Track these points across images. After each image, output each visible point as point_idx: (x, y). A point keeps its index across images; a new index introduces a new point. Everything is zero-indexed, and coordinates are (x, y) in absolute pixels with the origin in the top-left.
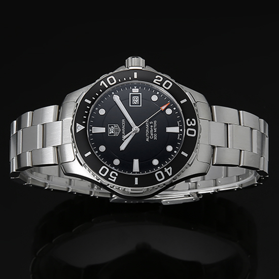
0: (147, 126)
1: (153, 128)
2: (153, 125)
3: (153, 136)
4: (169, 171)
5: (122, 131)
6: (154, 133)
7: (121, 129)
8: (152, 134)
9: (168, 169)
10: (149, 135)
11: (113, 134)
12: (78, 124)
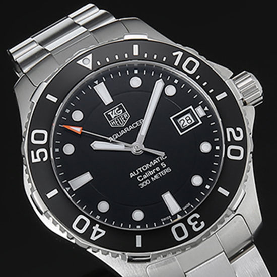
0: (155, 162)
1: (157, 172)
2: (162, 169)
3: (144, 180)
4: (98, 233)
5: (123, 129)
6: (149, 178)
7: (127, 126)
8: (145, 177)
9: (100, 230)
10: (143, 173)
11: (110, 118)
12: (90, 57)
